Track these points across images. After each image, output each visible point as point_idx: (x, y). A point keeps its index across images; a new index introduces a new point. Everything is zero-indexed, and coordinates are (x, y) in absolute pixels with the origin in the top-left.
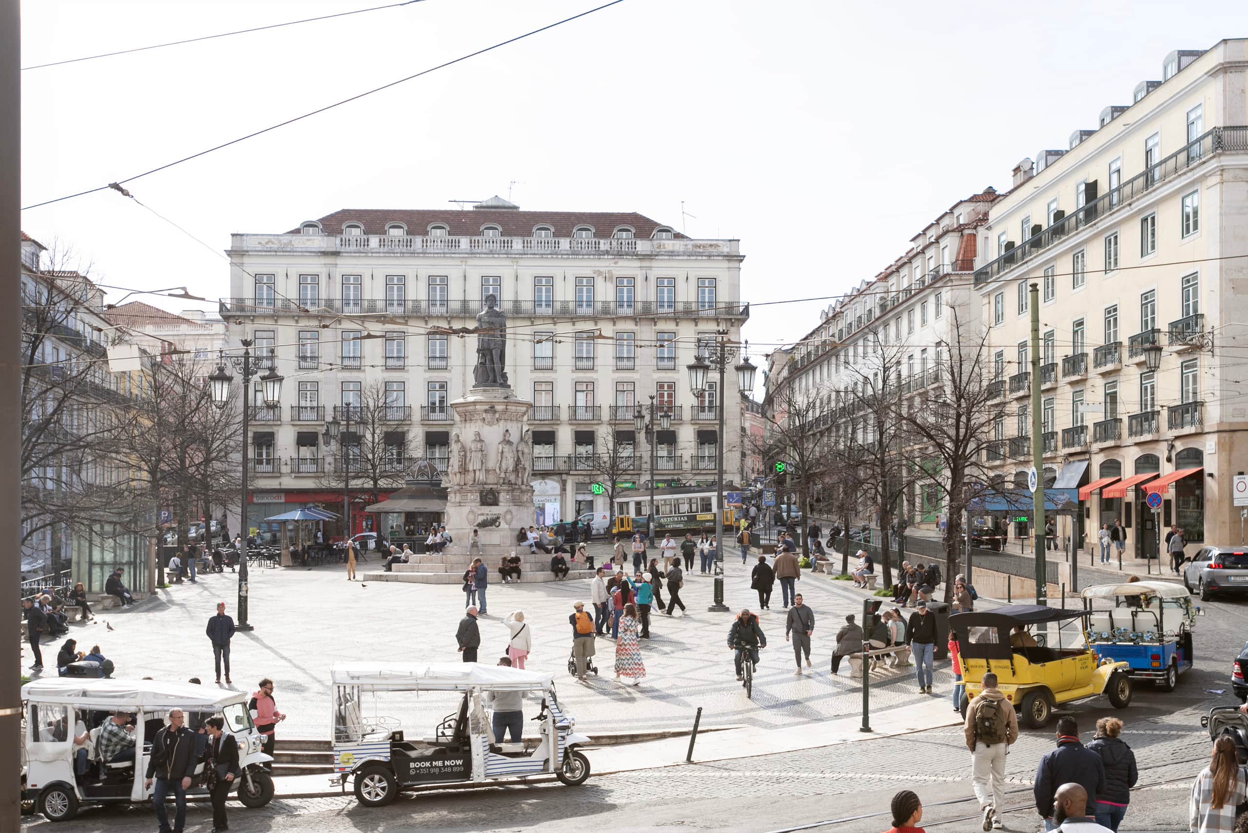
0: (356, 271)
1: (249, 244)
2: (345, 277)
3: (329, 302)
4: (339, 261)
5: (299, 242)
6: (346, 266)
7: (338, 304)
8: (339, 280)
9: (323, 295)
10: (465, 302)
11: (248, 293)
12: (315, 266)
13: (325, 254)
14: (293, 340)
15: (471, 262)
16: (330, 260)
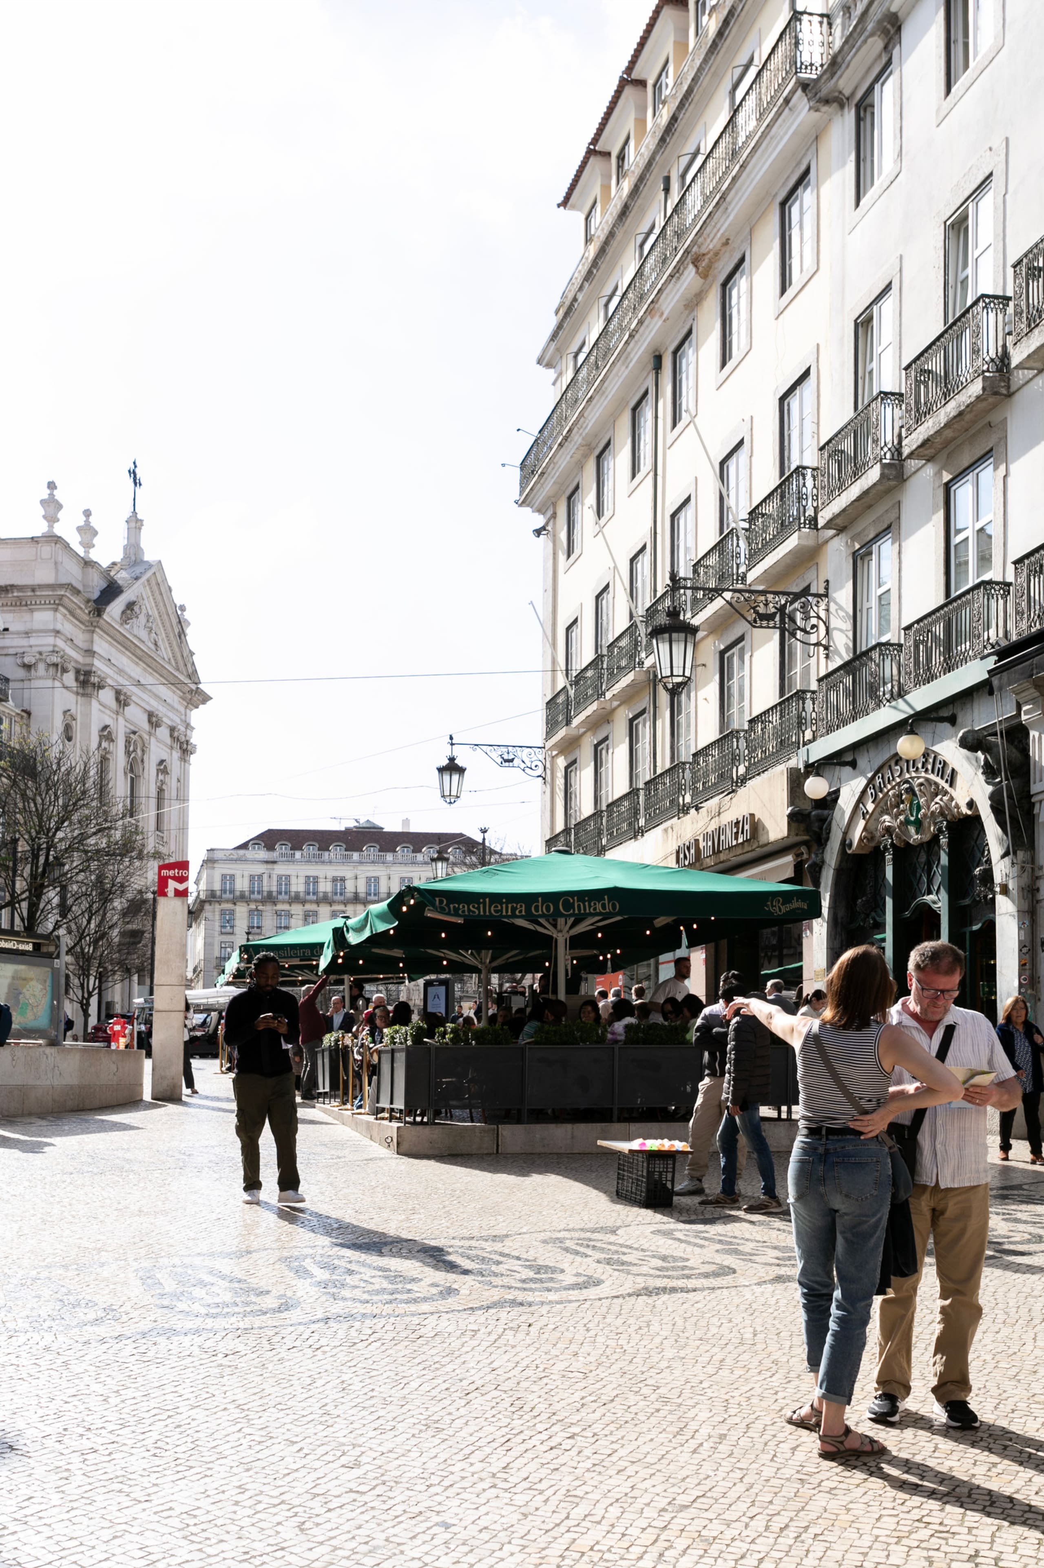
0: (288, 873)
1: (218, 855)
2: (280, 877)
3: (270, 893)
4: (276, 866)
5: (250, 854)
6: (280, 869)
7: (274, 894)
8: (275, 878)
9: (265, 889)
10: (356, 893)
11: (217, 887)
12: (259, 869)
13: (267, 862)
14: (246, 915)
15: (360, 868)
16: (270, 866)
